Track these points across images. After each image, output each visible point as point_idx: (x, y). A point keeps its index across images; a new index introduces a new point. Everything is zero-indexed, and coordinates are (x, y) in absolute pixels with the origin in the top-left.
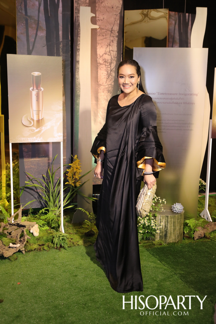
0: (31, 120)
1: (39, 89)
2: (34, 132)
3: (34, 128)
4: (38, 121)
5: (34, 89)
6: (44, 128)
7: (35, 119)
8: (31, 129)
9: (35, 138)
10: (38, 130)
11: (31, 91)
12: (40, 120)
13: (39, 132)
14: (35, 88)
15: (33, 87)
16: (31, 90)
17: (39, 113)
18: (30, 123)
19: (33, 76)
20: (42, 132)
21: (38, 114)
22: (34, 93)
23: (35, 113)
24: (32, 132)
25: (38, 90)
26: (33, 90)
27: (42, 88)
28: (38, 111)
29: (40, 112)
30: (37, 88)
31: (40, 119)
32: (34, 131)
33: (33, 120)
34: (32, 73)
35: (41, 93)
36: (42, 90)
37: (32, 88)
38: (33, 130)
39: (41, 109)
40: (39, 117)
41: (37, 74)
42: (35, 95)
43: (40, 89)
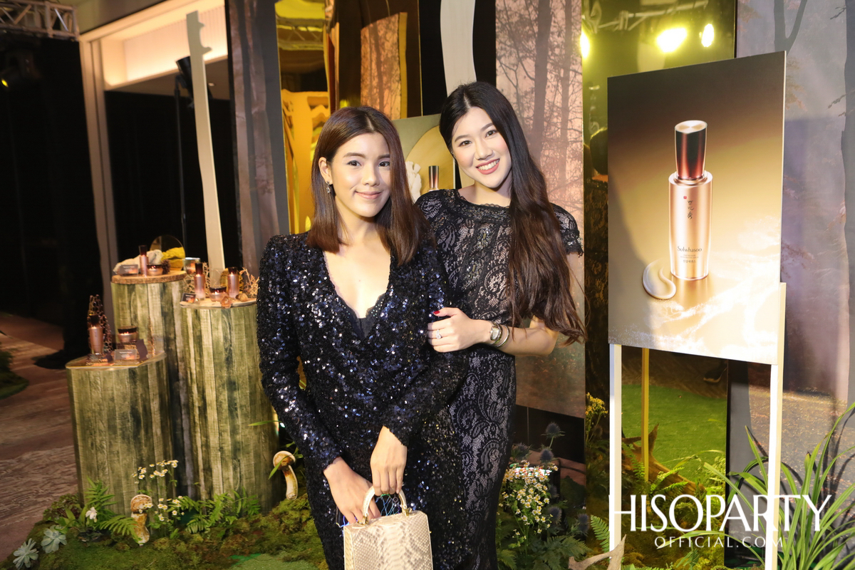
0: (670, 279)
1: (698, 177)
2: (678, 319)
3: (679, 307)
4: (692, 284)
5: (681, 179)
6: (710, 310)
7: (684, 276)
8: (669, 309)
9: (678, 338)
10: (691, 312)
11: (672, 185)
12: (699, 281)
13: (694, 319)
14: (685, 175)
15: (680, 172)
16: (674, 183)
17: (694, 257)
18: (667, 286)
19: (679, 135)
20: (704, 321)
21: (693, 262)
22: (682, 190)
23: (682, 257)
24: (671, 320)
25: (695, 179)
26: (678, 181)
27: (707, 175)
28: (694, 250)
29: (699, 254)
30: (692, 175)
31: (699, 276)
32: (679, 315)
33: (676, 280)
34: (678, 128)
35: (703, 189)
36: (707, 182)
37: (675, 175)
38: (674, 311)
39: (701, 244)
40: (694, 270)
41: (695, 127)
42: (685, 198)
43: (701, 177)
